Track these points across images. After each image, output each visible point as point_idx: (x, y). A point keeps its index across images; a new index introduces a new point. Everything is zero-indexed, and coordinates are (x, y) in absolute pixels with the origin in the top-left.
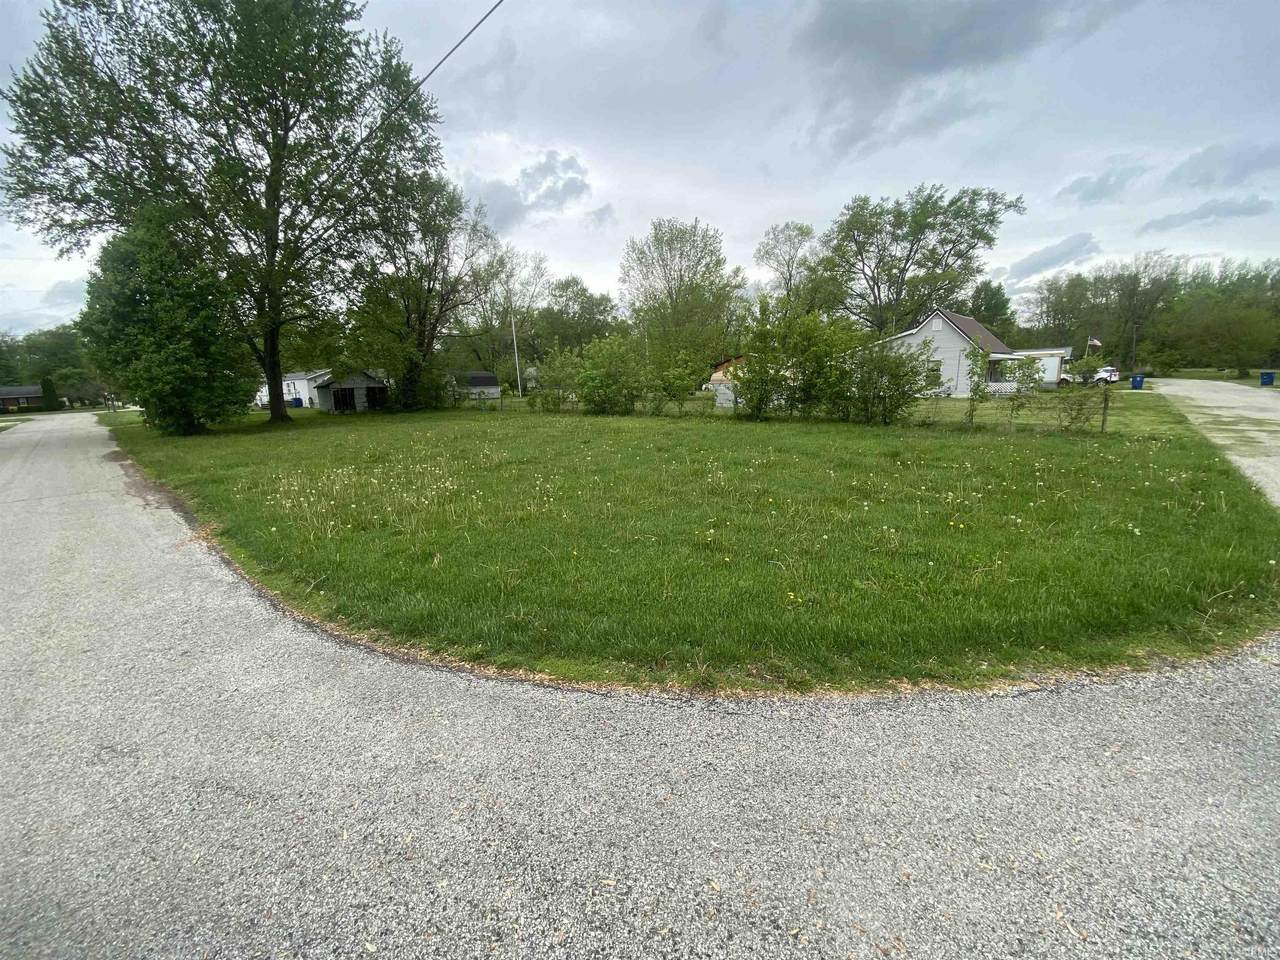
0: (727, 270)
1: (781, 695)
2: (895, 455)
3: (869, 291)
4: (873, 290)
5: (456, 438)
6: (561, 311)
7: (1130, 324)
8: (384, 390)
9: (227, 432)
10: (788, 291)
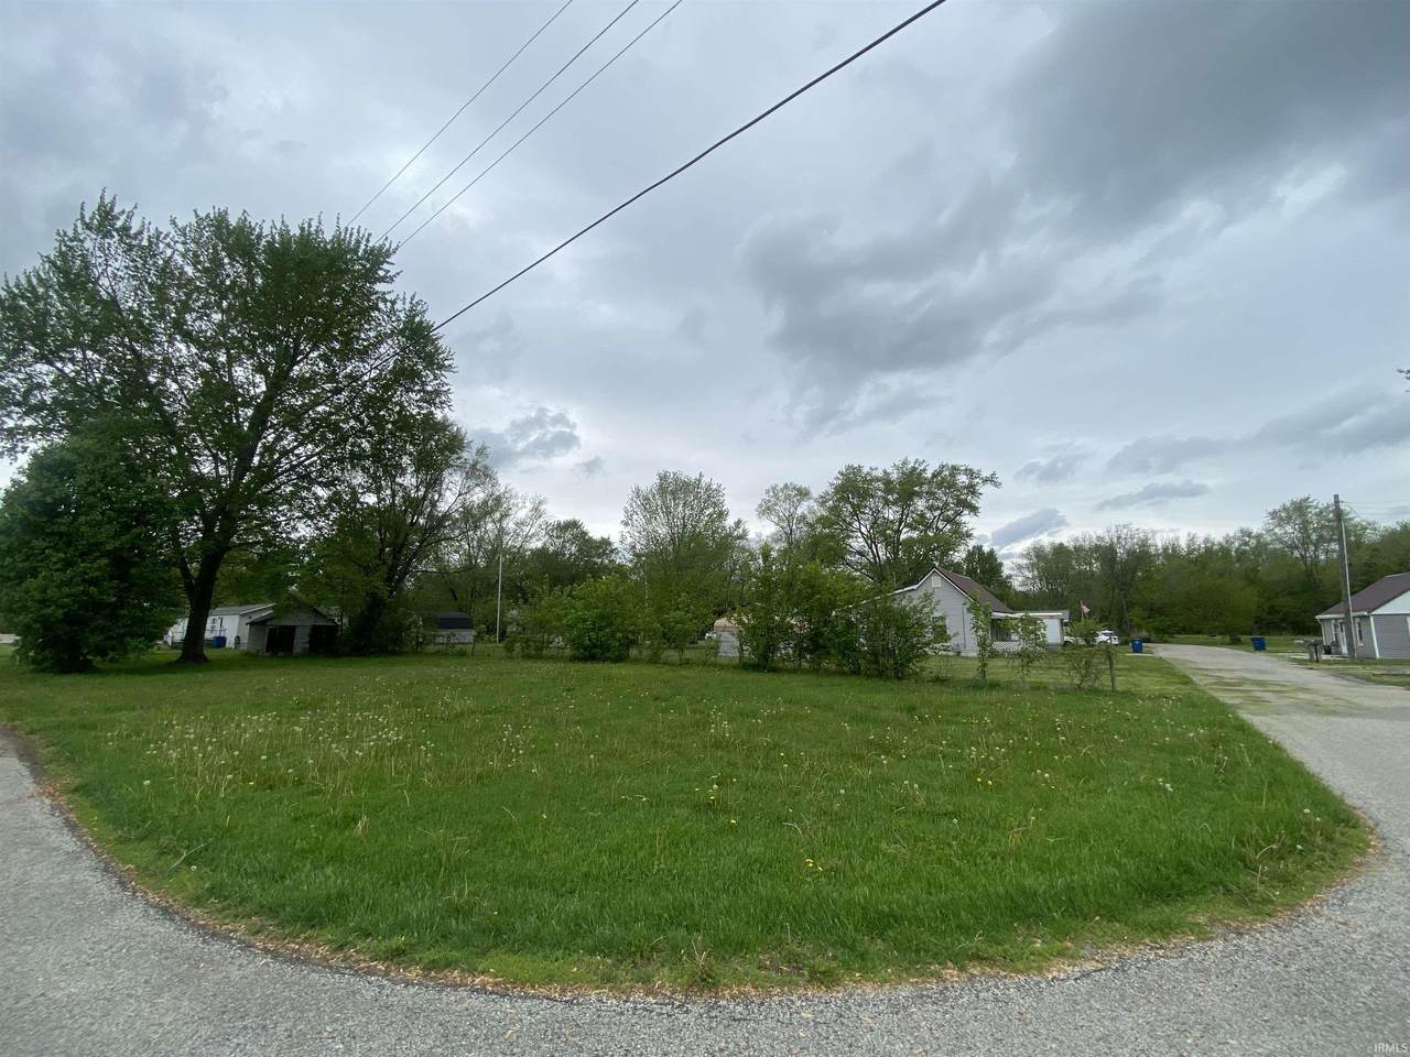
0: (730, 522)
1: (801, 991)
2: (911, 710)
3: (867, 549)
4: (871, 548)
5: (412, 683)
6: (556, 553)
7: (1117, 590)
8: (335, 628)
9: (118, 672)
10: (790, 544)
